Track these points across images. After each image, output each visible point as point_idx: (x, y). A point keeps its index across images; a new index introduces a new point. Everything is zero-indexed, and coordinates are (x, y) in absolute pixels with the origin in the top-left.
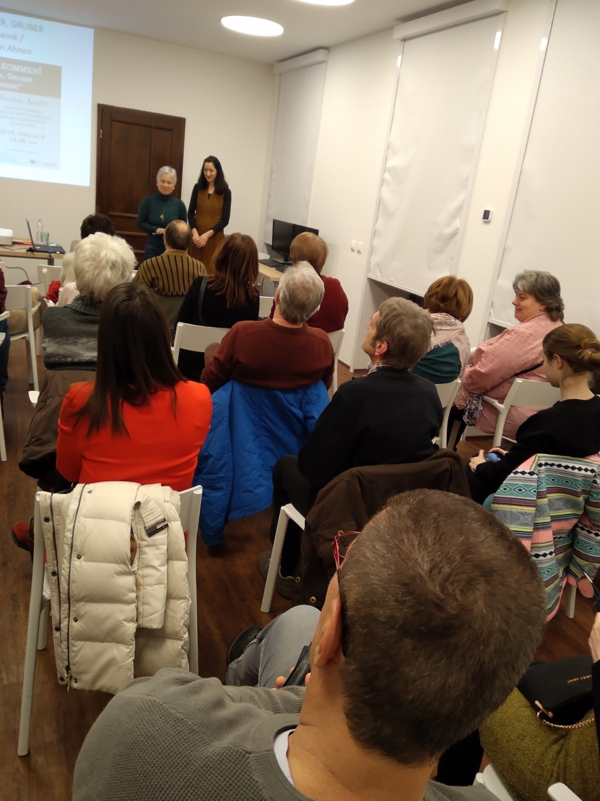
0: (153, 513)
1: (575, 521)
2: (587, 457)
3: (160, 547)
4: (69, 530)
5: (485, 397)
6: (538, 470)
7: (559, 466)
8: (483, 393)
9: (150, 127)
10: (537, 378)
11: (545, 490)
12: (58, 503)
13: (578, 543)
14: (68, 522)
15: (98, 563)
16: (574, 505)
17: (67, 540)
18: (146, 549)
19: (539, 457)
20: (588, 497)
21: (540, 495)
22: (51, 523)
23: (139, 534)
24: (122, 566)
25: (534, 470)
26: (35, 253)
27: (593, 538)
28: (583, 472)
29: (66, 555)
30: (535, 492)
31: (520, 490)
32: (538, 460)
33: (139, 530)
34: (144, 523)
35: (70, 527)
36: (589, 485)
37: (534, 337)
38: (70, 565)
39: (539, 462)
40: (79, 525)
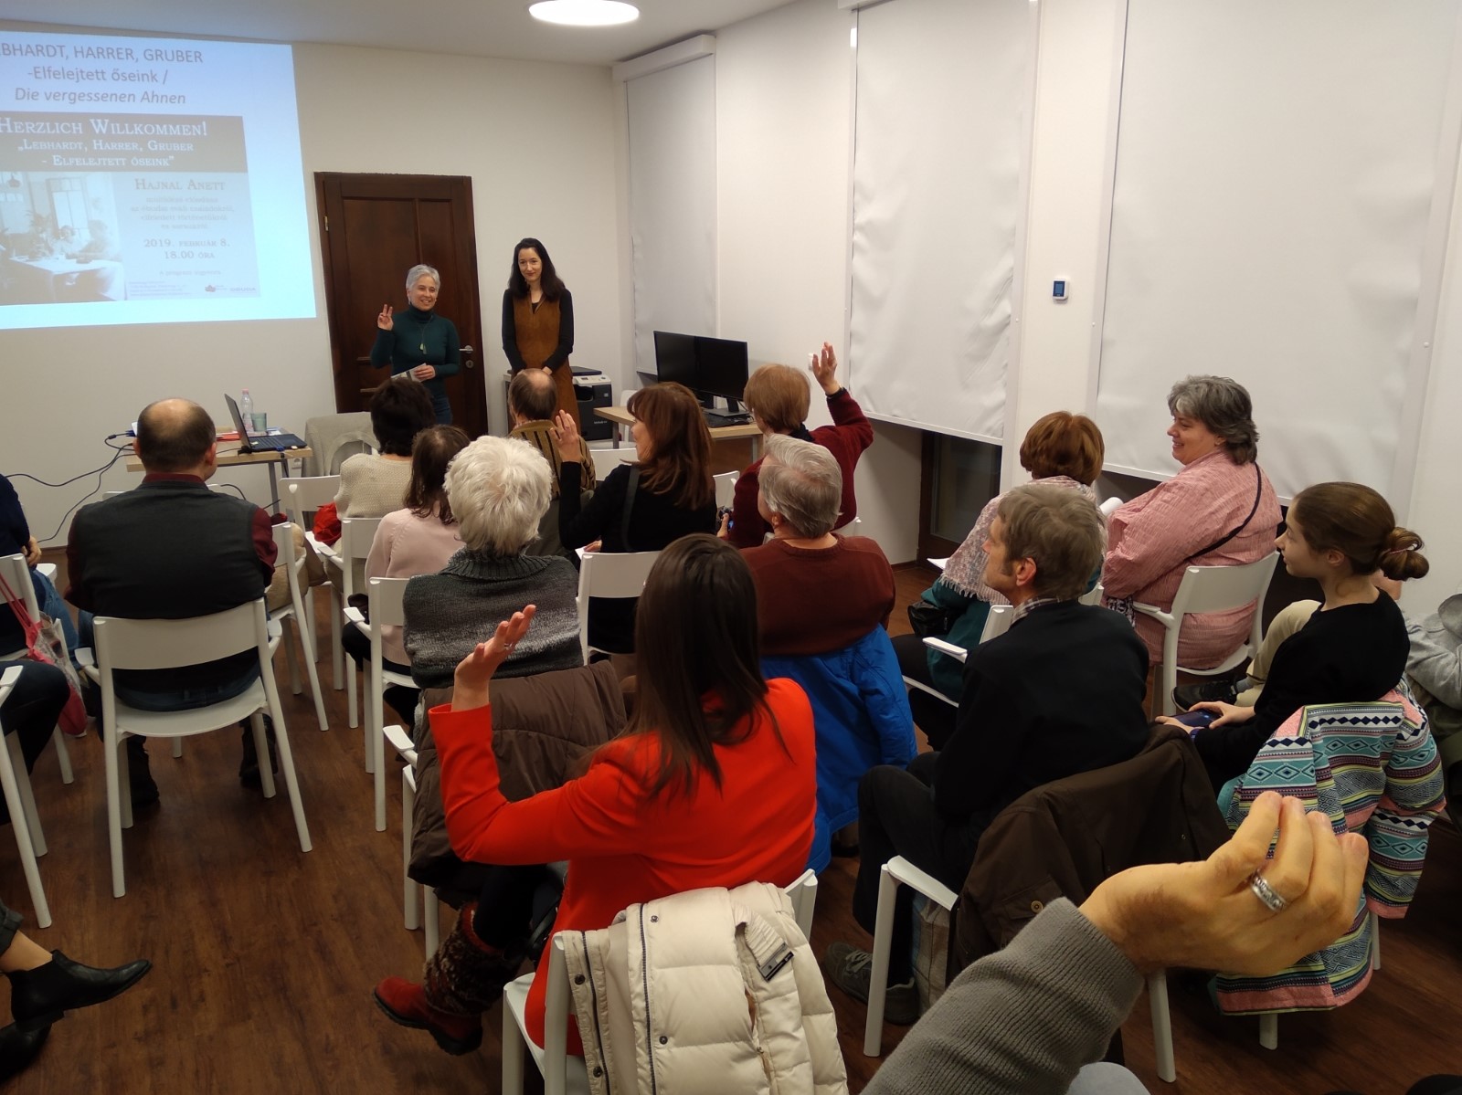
0: (765, 938)
1: (1373, 807)
2: (1382, 699)
3: (788, 996)
4: (638, 995)
5: (1138, 605)
6: (1312, 734)
7: (1343, 720)
8: (1131, 596)
9: (411, 200)
10: (1224, 561)
11: (1328, 765)
12: (599, 948)
13: (1379, 842)
14: (633, 980)
15: (702, 1047)
16: (1370, 781)
17: (638, 1014)
18: (767, 1005)
19: (1309, 711)
20: (1389, 763)
21: (1321, 776)
22: (588, 984)
23: (750, 979)
24: (741, 1043)
25: (1305, 734)
26: (254, 453)
27: (1404, 829)
28: (1382, 724)
29: (640, 1041)
30: (1312, 771)
31: (1287, 773)
32: (1308, 717)
33: (748, 972)
34: (755, 958)
35: (639, 988)
36: (1391, 744)
37: (1212, 494)
38: (651, 1057)
39: (1310, 720)
40: (653, 982)
